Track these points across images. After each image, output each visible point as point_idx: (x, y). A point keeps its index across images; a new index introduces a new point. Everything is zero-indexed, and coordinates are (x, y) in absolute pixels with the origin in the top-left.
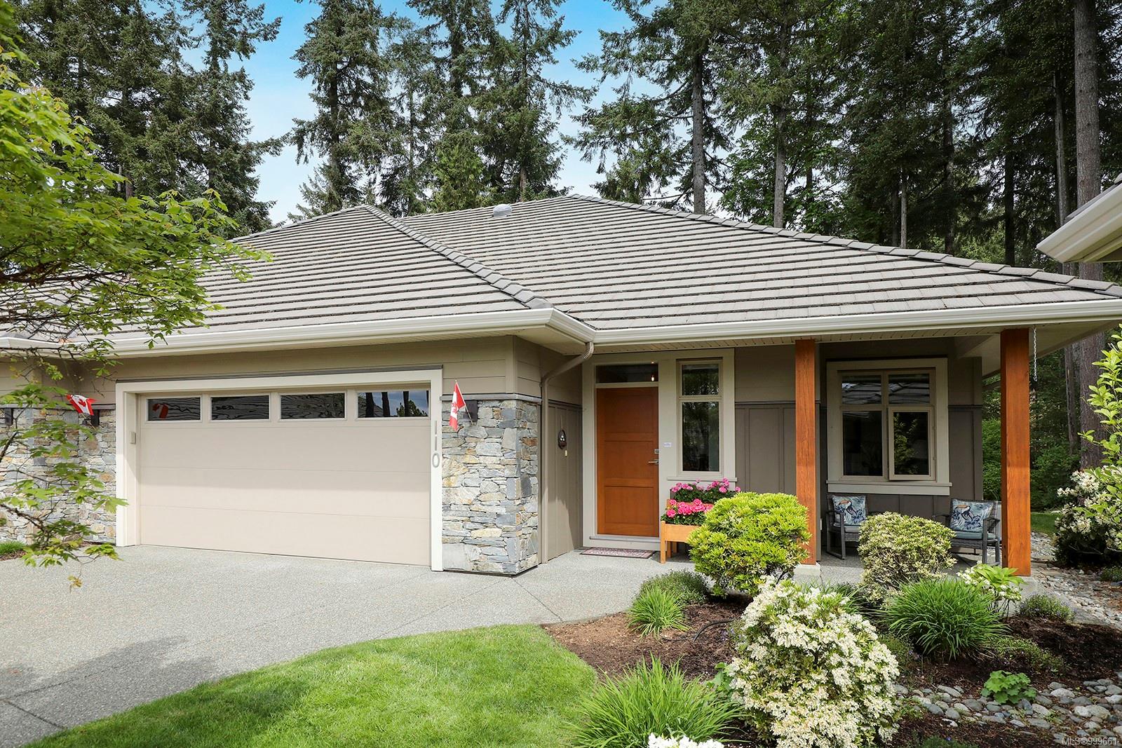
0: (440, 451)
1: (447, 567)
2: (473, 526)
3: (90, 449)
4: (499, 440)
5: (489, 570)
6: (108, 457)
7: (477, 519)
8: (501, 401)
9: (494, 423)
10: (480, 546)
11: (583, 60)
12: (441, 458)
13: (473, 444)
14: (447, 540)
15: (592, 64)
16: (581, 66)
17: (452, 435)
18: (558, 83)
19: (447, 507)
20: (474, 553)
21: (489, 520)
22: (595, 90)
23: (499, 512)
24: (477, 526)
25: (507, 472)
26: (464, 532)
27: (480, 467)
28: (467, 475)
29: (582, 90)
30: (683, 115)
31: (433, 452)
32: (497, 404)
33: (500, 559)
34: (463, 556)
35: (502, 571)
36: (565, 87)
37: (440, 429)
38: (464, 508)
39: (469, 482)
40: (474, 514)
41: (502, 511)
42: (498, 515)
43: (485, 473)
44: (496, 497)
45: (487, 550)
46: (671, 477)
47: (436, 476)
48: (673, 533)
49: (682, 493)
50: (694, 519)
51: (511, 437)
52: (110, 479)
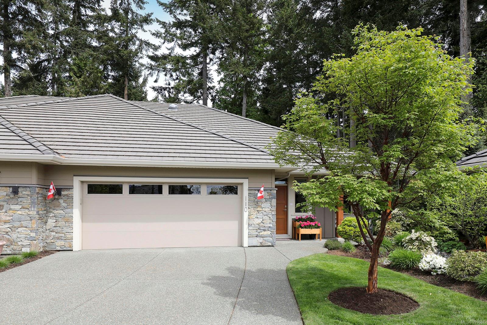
0: (247, 206)
1: (250, 245)
2: (260, 231)
3: (54, 207)
4: (270, 203)
5: (266, 245)
6: (67, 210)
7: (262, 229)
8: (270, 190)
9: (268, 197)
10: (263, 237)
11: (155, 32)
12: (248, 209)
13: (261, 204)
14: (250, 236)
15: (159, 35)
16: (153, 34)
17: (253, 201)
18: (143, 39)
19: (249, 225)
20: (261, 240)
21: (266, 229)
22: (159, 47)
23: (270, 226)
24: (262, 231)
25: (273, 213)
26: (257, 233)
27: (263, 212)
28: (258, 214)
29: (154, 45)
30: (197, 67)
31: (245, 206)
32: (269, 191)
33: (270, 241)
34: (256, 241)
35: (271, 245)
36: (146, 42)
37: (247, 199)
38: (257, 225)
39: (258, 217)
40: (261, 227)
41: (271, 225)
42: (270, 227)
43: (265, 213)
44: (269, 221)
45: (265, 239)
46: (292, 214)
47: (246, 215)
48: (303, 231)
49: (300, 219)
50: (310, 227)
51: (274, 201)
52: (69, 221)
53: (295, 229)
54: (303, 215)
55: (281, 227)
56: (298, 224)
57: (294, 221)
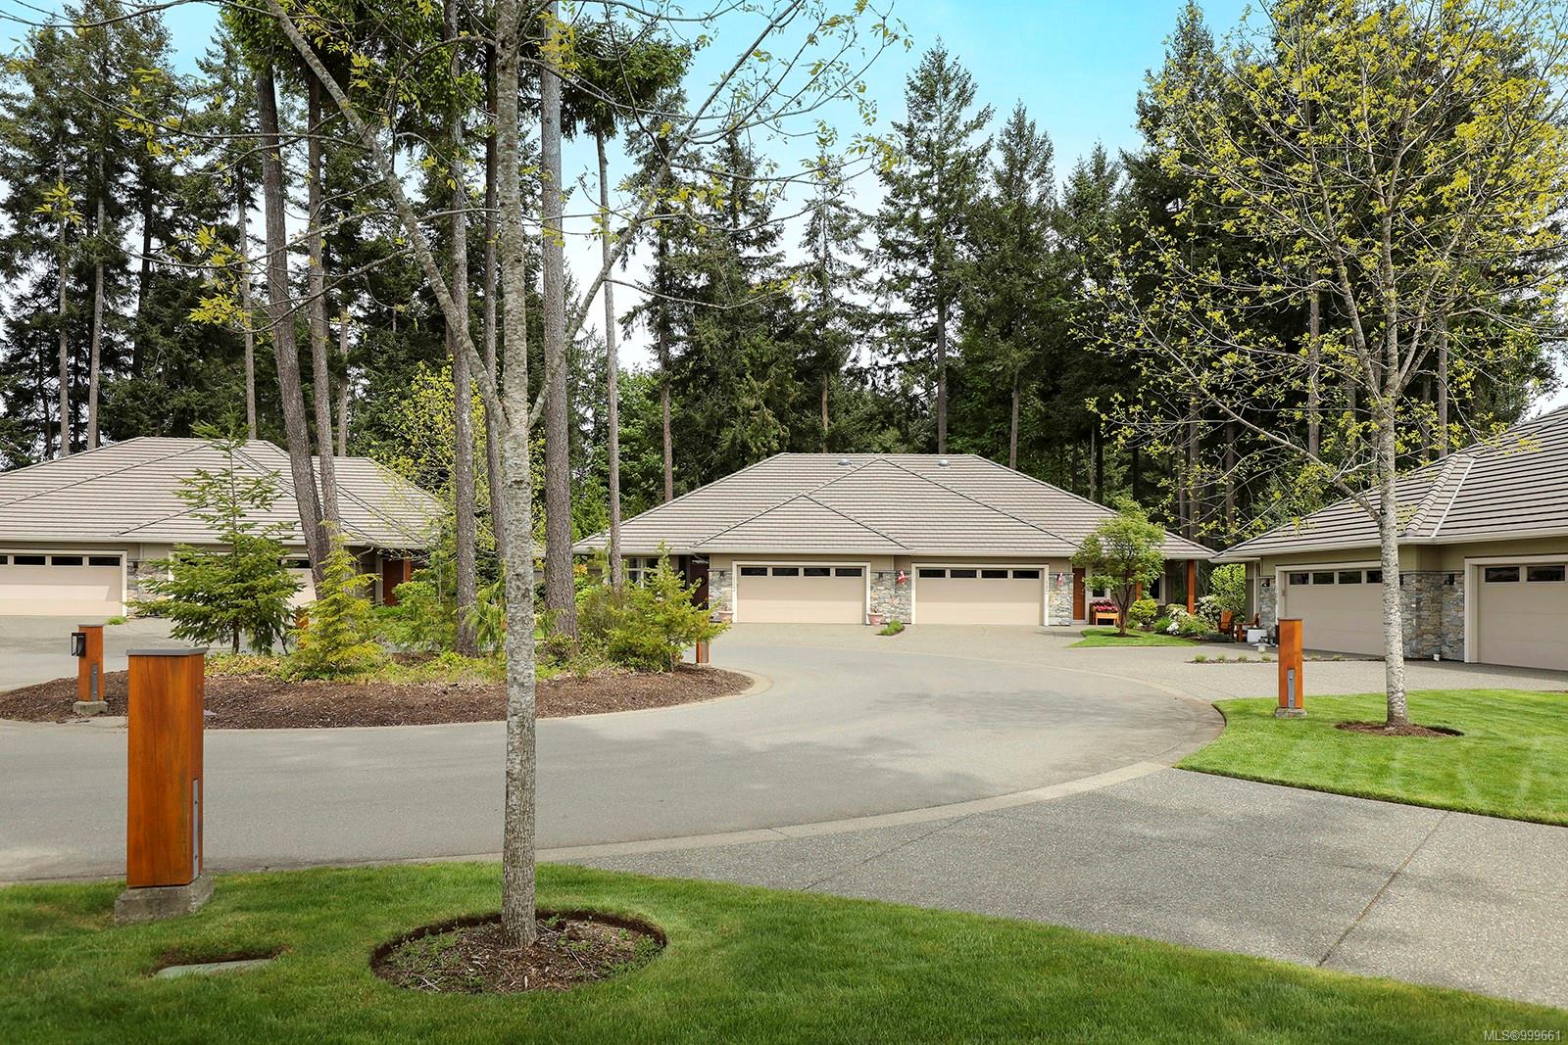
0: (1048, 590)
1: (1051, 624)
4: (1068, 586)
5: (1065, 624)
7: (1061, 609)
9: (1066, 581)
10: (1062, 617)
13: (1060, 588)
14: (1050, 616)
17: (1052, 585)
20: (1060, 620)
21: (1065, 610)
24: (1061, 611)
25: (1071, 597)
26: (1057, 614)
32: (1067, 576)
33: (1068, 621)
34: (1055, 621)
35: (1068, 625)
40: (1060, 607)
41: (1069, 608)
44: (1067, 604)
45: (1064, 619)
46: (1090, 599)
47: (1047, 597)
48: (1099, 616)
49: (1098, 604)
50: (1106, 611)
51: (1072, 584)
52: (909, 600)
53: (1092, 614)
54: (1101, 600)
55: (1078, 613)
56: (1095, 608)
57: (1091, 605)
